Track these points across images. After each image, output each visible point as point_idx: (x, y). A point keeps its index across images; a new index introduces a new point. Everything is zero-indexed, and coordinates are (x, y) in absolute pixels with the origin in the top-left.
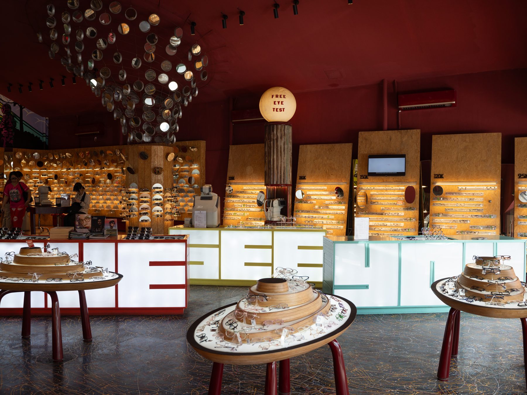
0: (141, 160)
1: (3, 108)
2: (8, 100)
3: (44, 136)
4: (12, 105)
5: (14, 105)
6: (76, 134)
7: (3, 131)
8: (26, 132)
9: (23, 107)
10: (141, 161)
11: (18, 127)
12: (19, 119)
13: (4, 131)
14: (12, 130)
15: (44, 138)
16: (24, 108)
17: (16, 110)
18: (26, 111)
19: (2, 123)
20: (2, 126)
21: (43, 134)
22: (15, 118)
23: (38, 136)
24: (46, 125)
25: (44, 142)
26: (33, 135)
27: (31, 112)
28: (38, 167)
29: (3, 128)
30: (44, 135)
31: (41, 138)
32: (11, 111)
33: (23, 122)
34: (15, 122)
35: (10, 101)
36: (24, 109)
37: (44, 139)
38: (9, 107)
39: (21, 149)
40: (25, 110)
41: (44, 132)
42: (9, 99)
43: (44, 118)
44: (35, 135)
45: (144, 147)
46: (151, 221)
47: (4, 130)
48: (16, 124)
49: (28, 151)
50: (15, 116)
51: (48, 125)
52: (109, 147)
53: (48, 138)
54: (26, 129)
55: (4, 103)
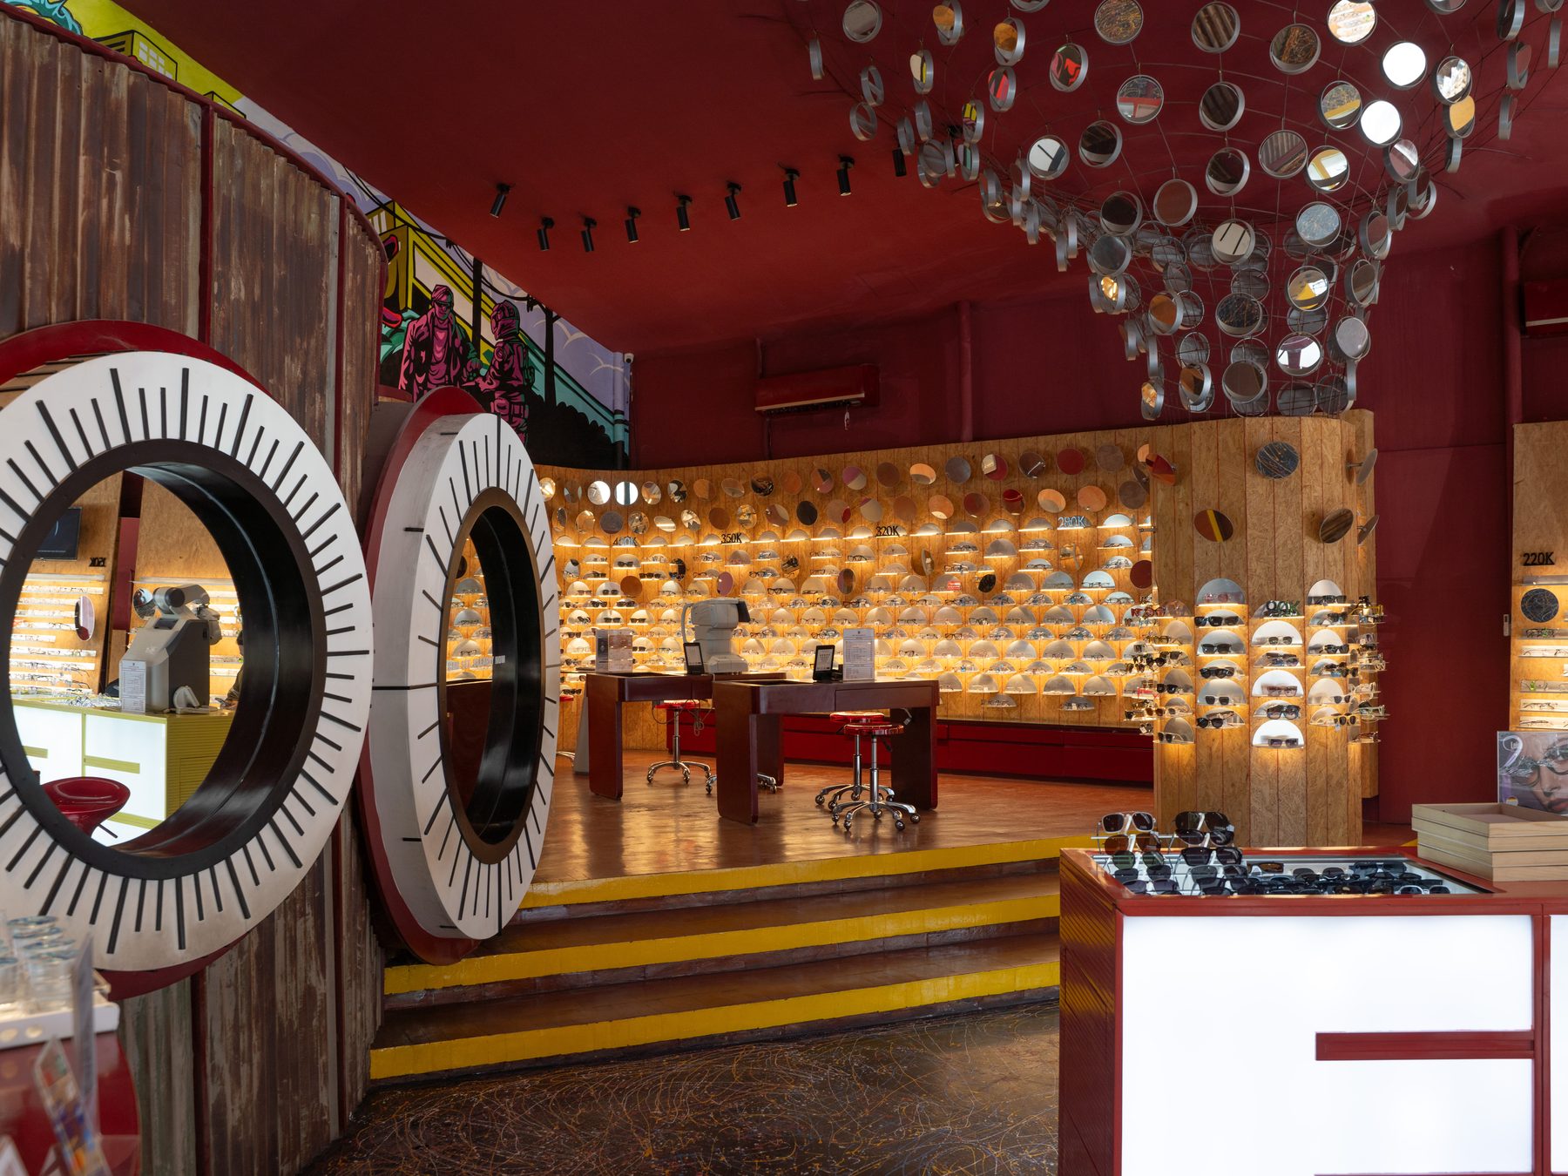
0: (1258, 479)
1: (495, 317)
2: (509, 288)
3: (617, 421)
4: (521, 306)
5: (530, 308)
6: (757, 409)
7: (494, 400)
8: (563, 404)
9: (555, 314)
10: (1257, 486)
11: (539, 388)
12: (544, 359)
13: (497, 402)
14: (522, 398)
15: (620, 428)
16: (557, 318)
17: (532, 323)
18: (566, 331)
19: (492, 370)
20: (492, 384)
21: (613, 413)
22: (530, 355)
23: (601, 422)
24: (624, 383)
25: (616, 443)
26: (583, 416)
27: (580, 335)
28: (602, 536)
29: (497, 389)
30: (619, 417)
31: (609, 432)
32: (520, 329)
33: (556, 369)
34: (532, 368)
35: (516, 291)
36: (557, 322)
37: (618, 434)
38: (514, 314)
39: (549, 467)
40: (560, 325)
41: (619, 406)
42: (513, 286)
43: (619, 355)
44: (592, 416)
45: (1268, 426)
46: (1306, 742)
47: (497, 395)
48: (533, 374)
49: (573, 474)
50: (530, 346)
51: (628, 384)
52: (914, 449)
53: (627, 428)
54: (563, 395)
55: (500, 300)
